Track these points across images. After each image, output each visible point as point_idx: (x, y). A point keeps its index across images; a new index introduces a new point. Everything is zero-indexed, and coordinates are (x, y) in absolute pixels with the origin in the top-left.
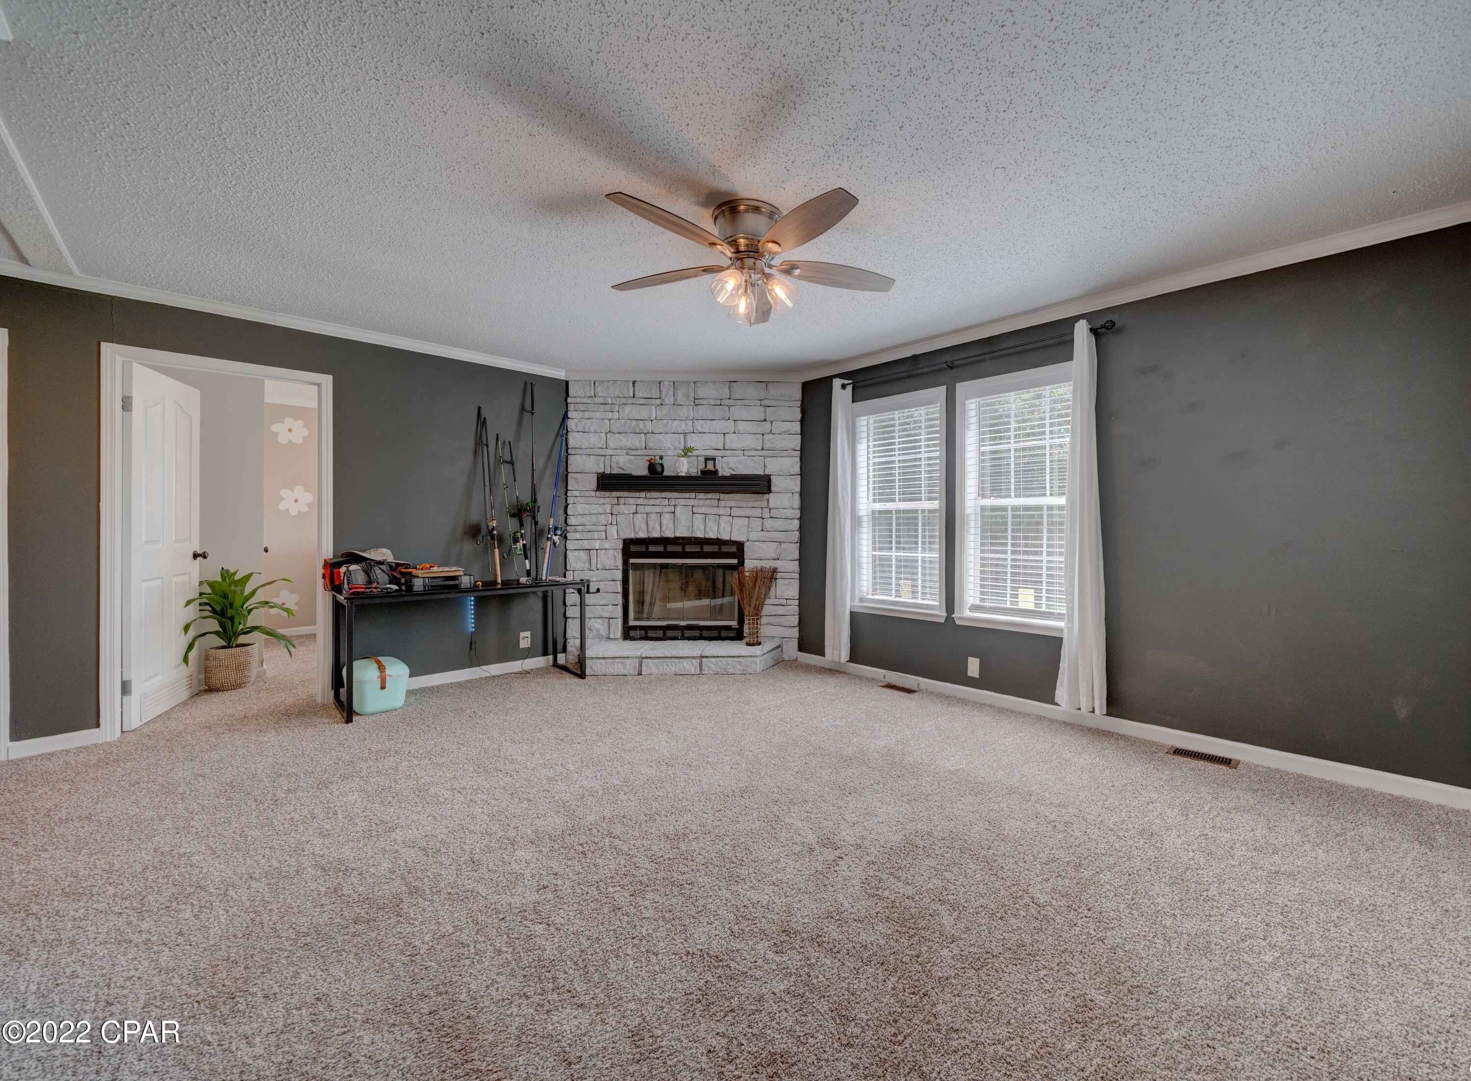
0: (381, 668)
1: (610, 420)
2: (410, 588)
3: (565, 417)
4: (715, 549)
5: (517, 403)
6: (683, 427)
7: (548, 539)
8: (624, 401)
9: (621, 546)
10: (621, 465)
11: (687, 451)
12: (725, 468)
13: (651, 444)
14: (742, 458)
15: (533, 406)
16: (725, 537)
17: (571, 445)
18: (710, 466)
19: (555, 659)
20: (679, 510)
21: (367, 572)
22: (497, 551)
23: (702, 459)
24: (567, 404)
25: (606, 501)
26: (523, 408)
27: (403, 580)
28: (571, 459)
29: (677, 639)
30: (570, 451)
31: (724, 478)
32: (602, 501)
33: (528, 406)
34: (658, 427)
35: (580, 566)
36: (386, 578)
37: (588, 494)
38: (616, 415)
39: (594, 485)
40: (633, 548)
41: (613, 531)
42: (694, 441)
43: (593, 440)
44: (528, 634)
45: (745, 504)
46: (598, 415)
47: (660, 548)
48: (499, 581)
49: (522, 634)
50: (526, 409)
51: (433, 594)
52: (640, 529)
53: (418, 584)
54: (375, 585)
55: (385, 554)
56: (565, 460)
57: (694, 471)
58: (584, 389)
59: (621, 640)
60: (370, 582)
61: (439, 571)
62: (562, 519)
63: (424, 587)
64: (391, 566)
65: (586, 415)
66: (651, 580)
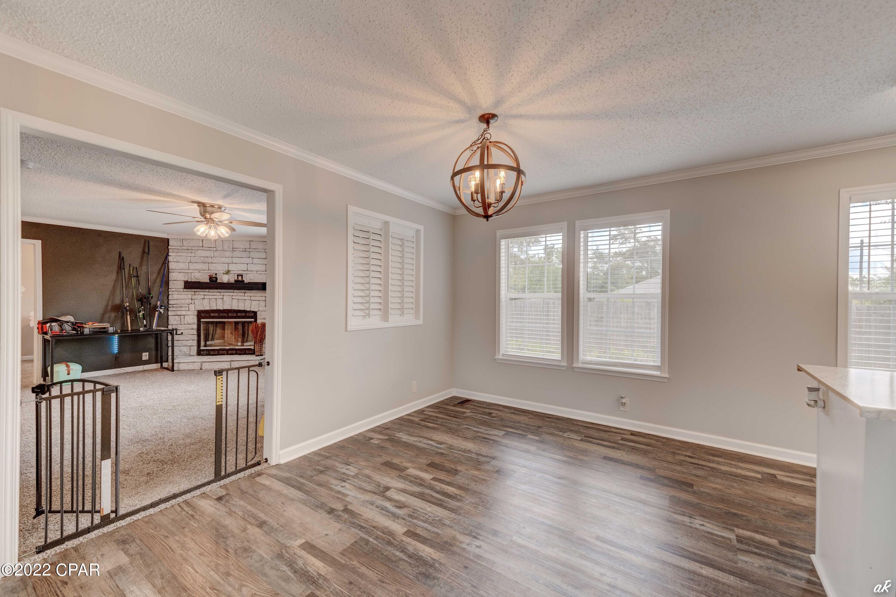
0: (68, 366)
1: (190, 257)
2: (82, 333)
3: (168, 255)
4: (244, 314)
5: (141, 250)
6: (227, 260)
7: (157, 311)
8: (197, 248)
9: (196, 314)
10: (196, 277)
11: (228, 272)
12: (247, 280)
13: (211, 268)
14: (256, 275)
15: (149, 251)
16: (248, 309)
17: (170, 268)
18: (240, 278)
19: (162, 365)
20: (225, 297)
21: (61, 326)
22: (129, 317)
23: (236, 275)
24: (168, 249)
25: (189, 294)
26: (144, 252)
27: (79, 329)
28: (170, 274)
29: (225, 355)
30: (170, 271)
31: (246, 284)
32: (187, 293)
33: (146, 250)
34: (214, 260)
35: (175, 323)
36: (70, 328)
37: (179, 290)
38: (193, 255)
39: (183, 286)
40: (203, 315)
41: (192, 307)
42: (232, 267)
43: (181, 266)
44: (147, 353)
45: (257, 295)
46: (184, 254)
47: (217, 315)
48: (130, 329)
49: (144, 354)
50: (145, 253)
51: (94, 335)
52: (206, 306)
53: (86, 331)
54: (64, 331)
55: (71, 318)
56: (167, 275)
57: (232, 281)
58: (177, 242)
59: (196, 356)
60: (62, 330)
61: (97, 325)
62: (166, 301)
63: (90, 332)
64: (73, 324)
65: (178, 254)
66: (212, 329)
